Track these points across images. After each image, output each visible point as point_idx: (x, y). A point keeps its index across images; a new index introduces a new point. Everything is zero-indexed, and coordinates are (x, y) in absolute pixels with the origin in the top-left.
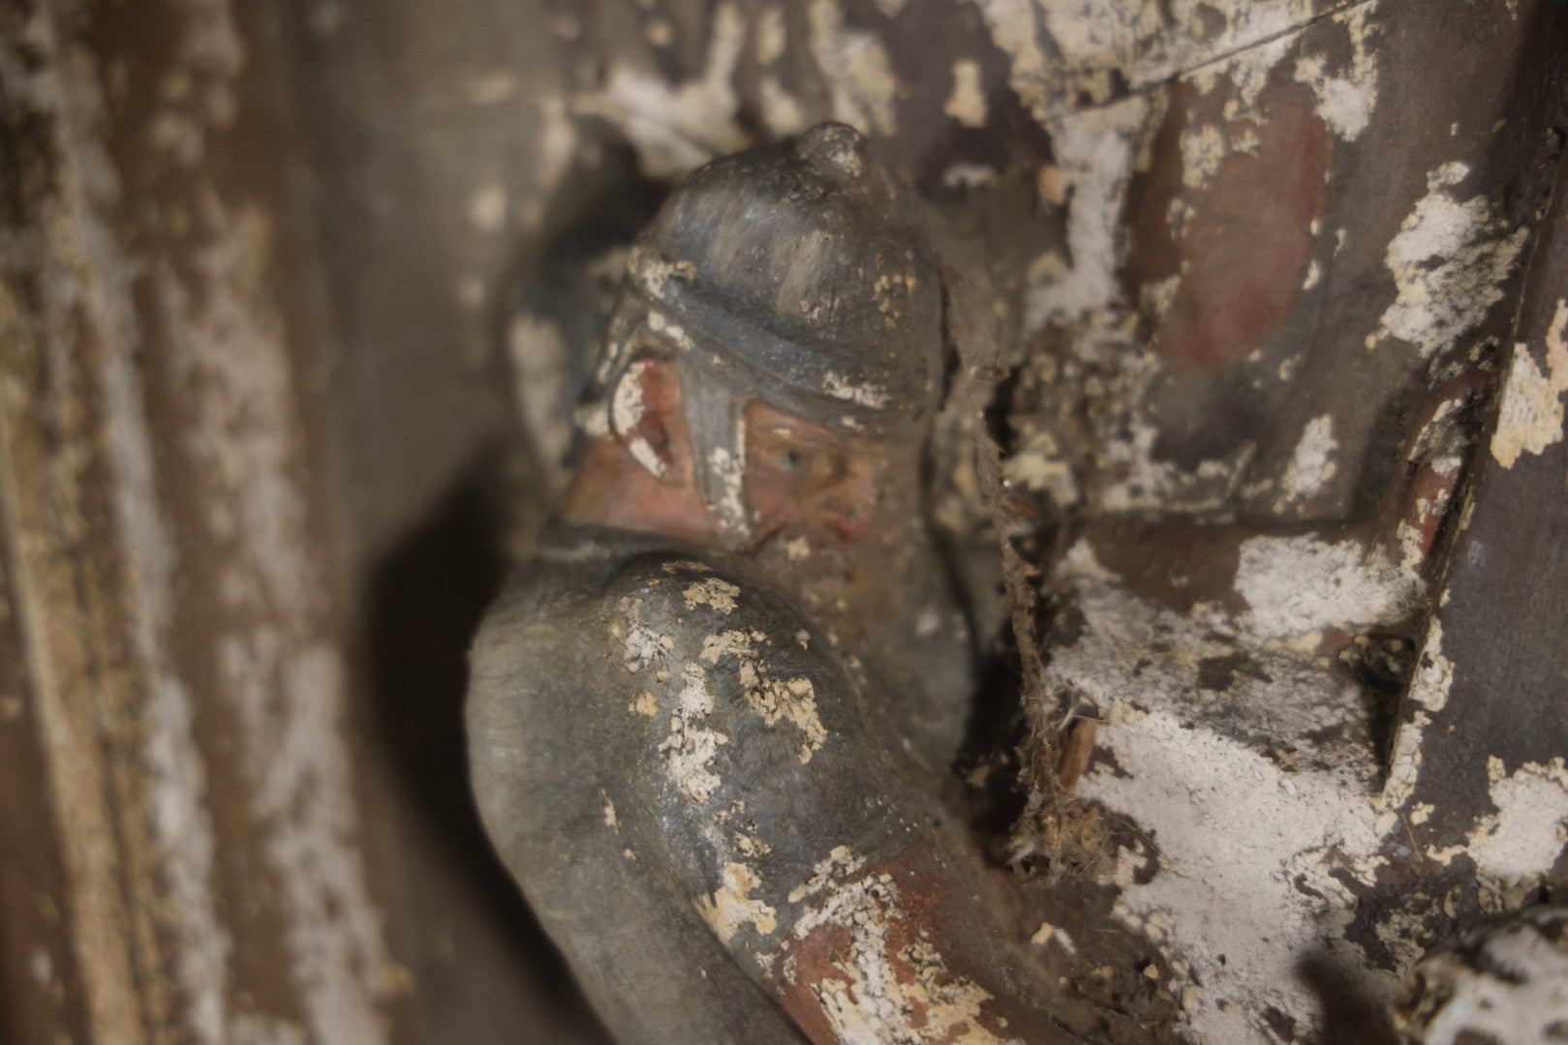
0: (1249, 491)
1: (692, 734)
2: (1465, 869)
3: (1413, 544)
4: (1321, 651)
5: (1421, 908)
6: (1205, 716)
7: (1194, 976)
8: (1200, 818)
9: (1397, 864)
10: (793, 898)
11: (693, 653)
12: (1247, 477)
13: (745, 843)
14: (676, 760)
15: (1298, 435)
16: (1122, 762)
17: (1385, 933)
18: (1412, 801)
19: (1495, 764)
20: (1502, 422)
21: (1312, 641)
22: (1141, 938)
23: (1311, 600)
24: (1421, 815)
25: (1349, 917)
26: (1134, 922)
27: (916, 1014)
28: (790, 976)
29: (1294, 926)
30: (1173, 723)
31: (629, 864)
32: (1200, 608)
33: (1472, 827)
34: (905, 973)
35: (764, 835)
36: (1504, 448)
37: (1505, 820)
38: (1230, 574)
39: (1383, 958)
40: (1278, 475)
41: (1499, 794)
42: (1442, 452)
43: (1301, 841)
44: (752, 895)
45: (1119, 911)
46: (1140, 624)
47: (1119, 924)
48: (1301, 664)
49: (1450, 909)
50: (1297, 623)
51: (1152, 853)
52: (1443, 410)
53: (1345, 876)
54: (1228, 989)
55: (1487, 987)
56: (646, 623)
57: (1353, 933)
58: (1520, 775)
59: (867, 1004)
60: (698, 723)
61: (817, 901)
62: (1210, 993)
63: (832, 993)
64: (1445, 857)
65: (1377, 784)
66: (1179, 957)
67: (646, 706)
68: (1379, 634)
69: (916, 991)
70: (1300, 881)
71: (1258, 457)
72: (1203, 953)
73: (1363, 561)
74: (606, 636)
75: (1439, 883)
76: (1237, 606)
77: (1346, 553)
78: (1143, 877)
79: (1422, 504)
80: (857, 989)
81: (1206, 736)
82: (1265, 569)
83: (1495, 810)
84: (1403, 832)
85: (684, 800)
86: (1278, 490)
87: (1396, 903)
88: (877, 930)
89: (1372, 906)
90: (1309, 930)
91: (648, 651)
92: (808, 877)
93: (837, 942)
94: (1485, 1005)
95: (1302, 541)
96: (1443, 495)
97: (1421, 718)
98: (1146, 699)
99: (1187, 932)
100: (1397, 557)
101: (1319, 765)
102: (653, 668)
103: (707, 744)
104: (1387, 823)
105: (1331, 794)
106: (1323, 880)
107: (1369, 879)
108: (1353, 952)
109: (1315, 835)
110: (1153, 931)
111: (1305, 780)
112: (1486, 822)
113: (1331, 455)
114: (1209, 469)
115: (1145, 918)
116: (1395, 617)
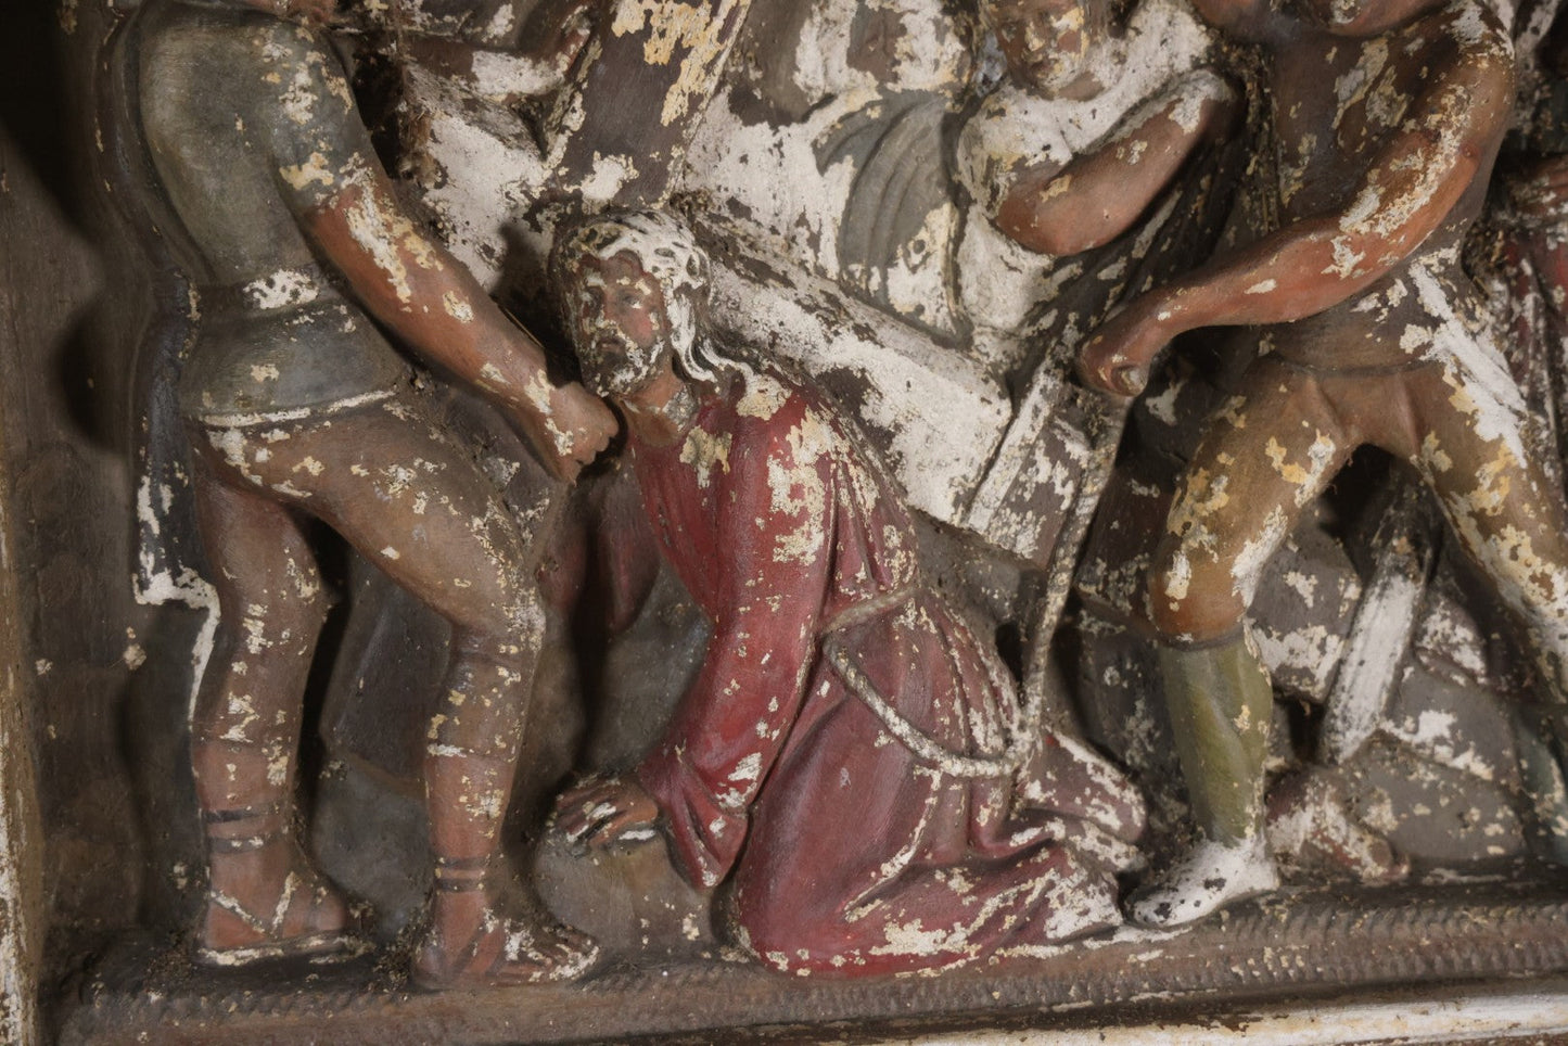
0: (469, 31)
1: (300, 94)
2: (578, 196)
3: (564, 62)
4: (503, 102)
5: (556, 209)
6: (474, 122)
7: (454, 229)
8: (468, 164)
9: (550, 190)
10: (342, 171)
11: (303, 58)
12: (467, 24)
13: (322, 145)
14: (290, 106)
15: (496, 10)
16: (437, 136)
17: (540, 218)
18: (559, 166)
19: (597, 155)
20: (618, 18)
21: (503, 97)
22: (434, 211)
23: (507, 80)
24: (563, 172)
25: (526, 210)
26: (431, 204)
27: (388, 226)
28: (333, 204)
29: (502, 212)
30: (462, 123)
31: (246, 149)
32: (454, 77)
33: (583, 178)
34: (383, 209)
35: (330, 142)
36: (618, 28)
37: (597, 176)
38: (470, 65)
39: (537, 228)
40: (484, 27)
41: (596, 166)
42: (580, 26)
43: (510, 178)
44: (323, 167)
45: (425, 199)
46: (432, 79)
47: (425, 205)
48: (497, 107)
49: (569, 210)
50: (498, 89)
51: (445, 175)
52: (579, 9)
53: (526, 193)
54: (468, 235)
55: (636, 234)
56: (277, 40)
57: (526, 217)
58: (606, 160)
59: (368, 220)
60: (304, 89)
61: (350, 174)
62: (460, 236)
63: (353, 213)
64: (570, 189)
65: (544, 156)
66: (449, 220)
67: (274, 78)
68: (531, 98)
69: (387, 217)
70: (507, 194)
71: (471, 17)
72: (459, 220)
73: (534, 67)
74: (251, 44)
75: (566, 199)
76: (472, 78)
77: (525, 63)
78: (439, 186)
79: (573, 46)
80: (364, 213)
81: (476, 130)
82: (486, 65)
83: (594, 173)
84: (553, 178)
85: (292, 123)
86: (484, 32)
87: (547, 206)
88: (370, 190)
89: (537, 206)
90: (508, 214)
91: (276, 54)
92: (346, 163)
93: (356, 192)
94: (634, 240)
95: (503, 55)
96: (581, 44)
97: (568, 133)
98: (449, 110)
99: (454, 211)
100: (555, 66)
101: (520, 148)
102: (280, 61)
103: (308, 99)
104: (548, 174)
105: (526, 159)
106: (517, 194)
107: (537, 196)
108: (526, 224)
109: (517, 176)
110: (439, 209)
111: (515, 153)
112: (589, 177)
113: (511, 21)
114: (448, 18)
115: (436, 203)
116: (543, 92)
